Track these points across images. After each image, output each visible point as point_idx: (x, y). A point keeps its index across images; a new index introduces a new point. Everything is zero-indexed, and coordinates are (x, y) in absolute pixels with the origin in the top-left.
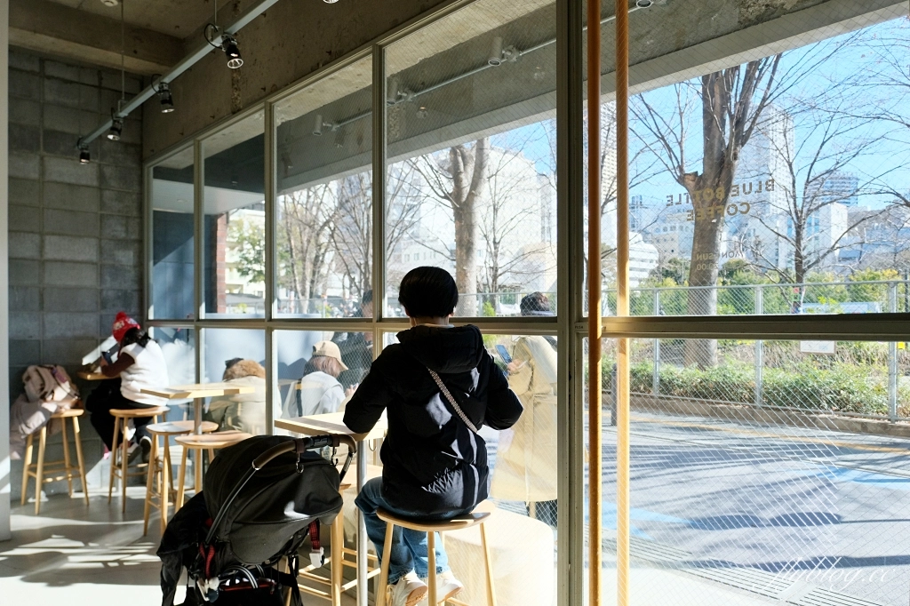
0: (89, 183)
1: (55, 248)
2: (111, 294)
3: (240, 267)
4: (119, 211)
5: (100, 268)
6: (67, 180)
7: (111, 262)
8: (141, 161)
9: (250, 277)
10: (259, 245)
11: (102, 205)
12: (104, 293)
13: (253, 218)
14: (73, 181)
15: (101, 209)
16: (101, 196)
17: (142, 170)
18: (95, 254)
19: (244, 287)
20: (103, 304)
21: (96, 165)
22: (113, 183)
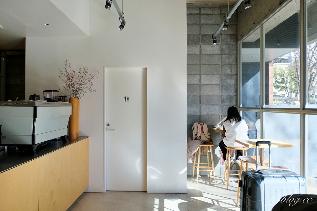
0: (217, 53)
1: (205, 80)
2: (225, 97)
3: (275, 85)
4: (228, 63)
5: (221, 86)
6: (209, 53)
7: (225, 84)
8: (237, 41)
9: (279, 89)
10: (283, 76)
11: (222, 61)
12: (223, 96)
13: (281, 66)
14: (211, 53)
15: (221, 63)
16: (221, 57)
17: (237, 45)
18: (219, 81)
19: (277, 93)
20: (222, 101)
21: (219, 45)
22: (226, 52)
